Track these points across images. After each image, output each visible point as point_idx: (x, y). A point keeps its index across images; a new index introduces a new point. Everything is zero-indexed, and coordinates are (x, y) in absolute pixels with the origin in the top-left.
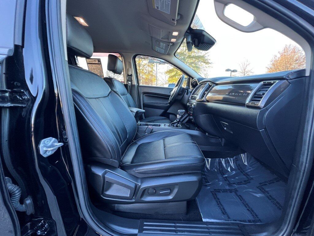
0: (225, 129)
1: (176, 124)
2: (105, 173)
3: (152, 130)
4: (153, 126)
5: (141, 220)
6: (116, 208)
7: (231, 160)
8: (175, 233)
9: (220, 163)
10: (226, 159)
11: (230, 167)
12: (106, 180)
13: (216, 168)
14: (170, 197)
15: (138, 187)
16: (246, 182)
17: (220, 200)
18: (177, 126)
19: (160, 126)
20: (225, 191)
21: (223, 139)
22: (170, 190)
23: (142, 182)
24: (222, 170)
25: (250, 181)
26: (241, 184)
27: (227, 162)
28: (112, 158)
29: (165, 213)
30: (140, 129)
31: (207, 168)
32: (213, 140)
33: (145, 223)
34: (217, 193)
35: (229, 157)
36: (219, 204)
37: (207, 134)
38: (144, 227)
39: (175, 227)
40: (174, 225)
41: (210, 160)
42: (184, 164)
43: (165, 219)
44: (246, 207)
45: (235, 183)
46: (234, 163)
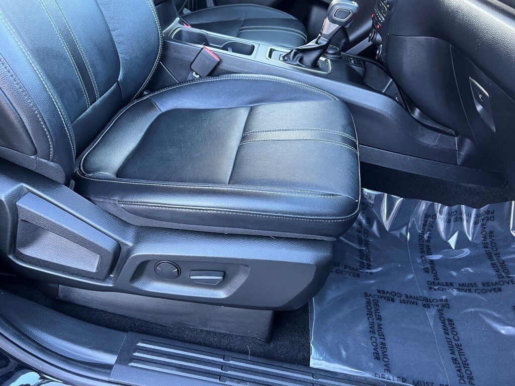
0: (479, 108)
1: (314, 55)
2: (19, 195)
3: (219, 63)
4: (225, 48)
5: (130, 334)
6: (61, 295)
7: (469, 215)
8: (218, 381)
9: (430, 216)
10: (455, 208)
11: (459, 234)
12: (21, 217)
13: (412, 230)
14: (221, 294)
15: (124, 250)
16: (489, 287)
17: (382, 322)
18: (315, 65)
19: (250, 51)
20: (411, 300)
21: (468, 143)
22: (224, 276)
23: (138, 240)
24: (429, 237)
25: (503, 287)
26: (470, 291)
27: (454, 219)
28: (35, 153)
29: (204, 329)
30: (172, 53)
31: (381, 226)
32: (430, 140)
33: (140, 344)
34: (382, 303)
35: (467, 205)
36: (376, 329)
37: (417, 113)
38: (136, 354)
39: (222, 366)
40: (222, 360)
41: (399, 200)
42: (281, 212)
43: (200, 344)
44: (453, 353)
45: (451, 284)
46: (476, 223)
